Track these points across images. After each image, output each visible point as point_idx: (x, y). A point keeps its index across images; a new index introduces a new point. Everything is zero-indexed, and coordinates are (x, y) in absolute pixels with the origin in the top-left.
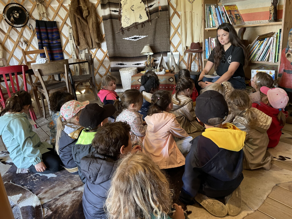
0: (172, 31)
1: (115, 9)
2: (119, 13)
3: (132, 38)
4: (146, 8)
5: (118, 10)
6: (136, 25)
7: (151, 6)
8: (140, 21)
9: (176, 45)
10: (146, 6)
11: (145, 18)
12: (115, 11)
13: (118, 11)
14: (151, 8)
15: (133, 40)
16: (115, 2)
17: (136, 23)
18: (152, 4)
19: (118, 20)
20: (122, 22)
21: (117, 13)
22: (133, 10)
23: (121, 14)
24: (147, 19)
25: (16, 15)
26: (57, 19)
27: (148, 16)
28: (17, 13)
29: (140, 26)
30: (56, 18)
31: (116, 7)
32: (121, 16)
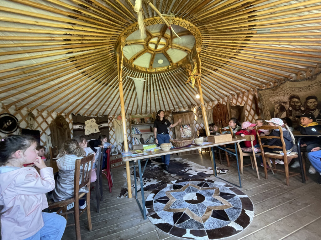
0: (110, 137)
1: (81, 126)
2: (83, 128)
5: (83, 126)
6: (93, 134)
7: (100, 126)
8: (95, 132)
9: (112, 143)
10: (99, 126)
11: (98, 131)
14: (100, 127)
16: (81, 123)
17: (93, 133)
18: (101, 125)
19: (82, 132)
20: (85, 132)
22: (92, 127)
23: (85, 128)
24: (99, 131)
27: (99, 130)
29: (95, 135)
30: (38, 128)
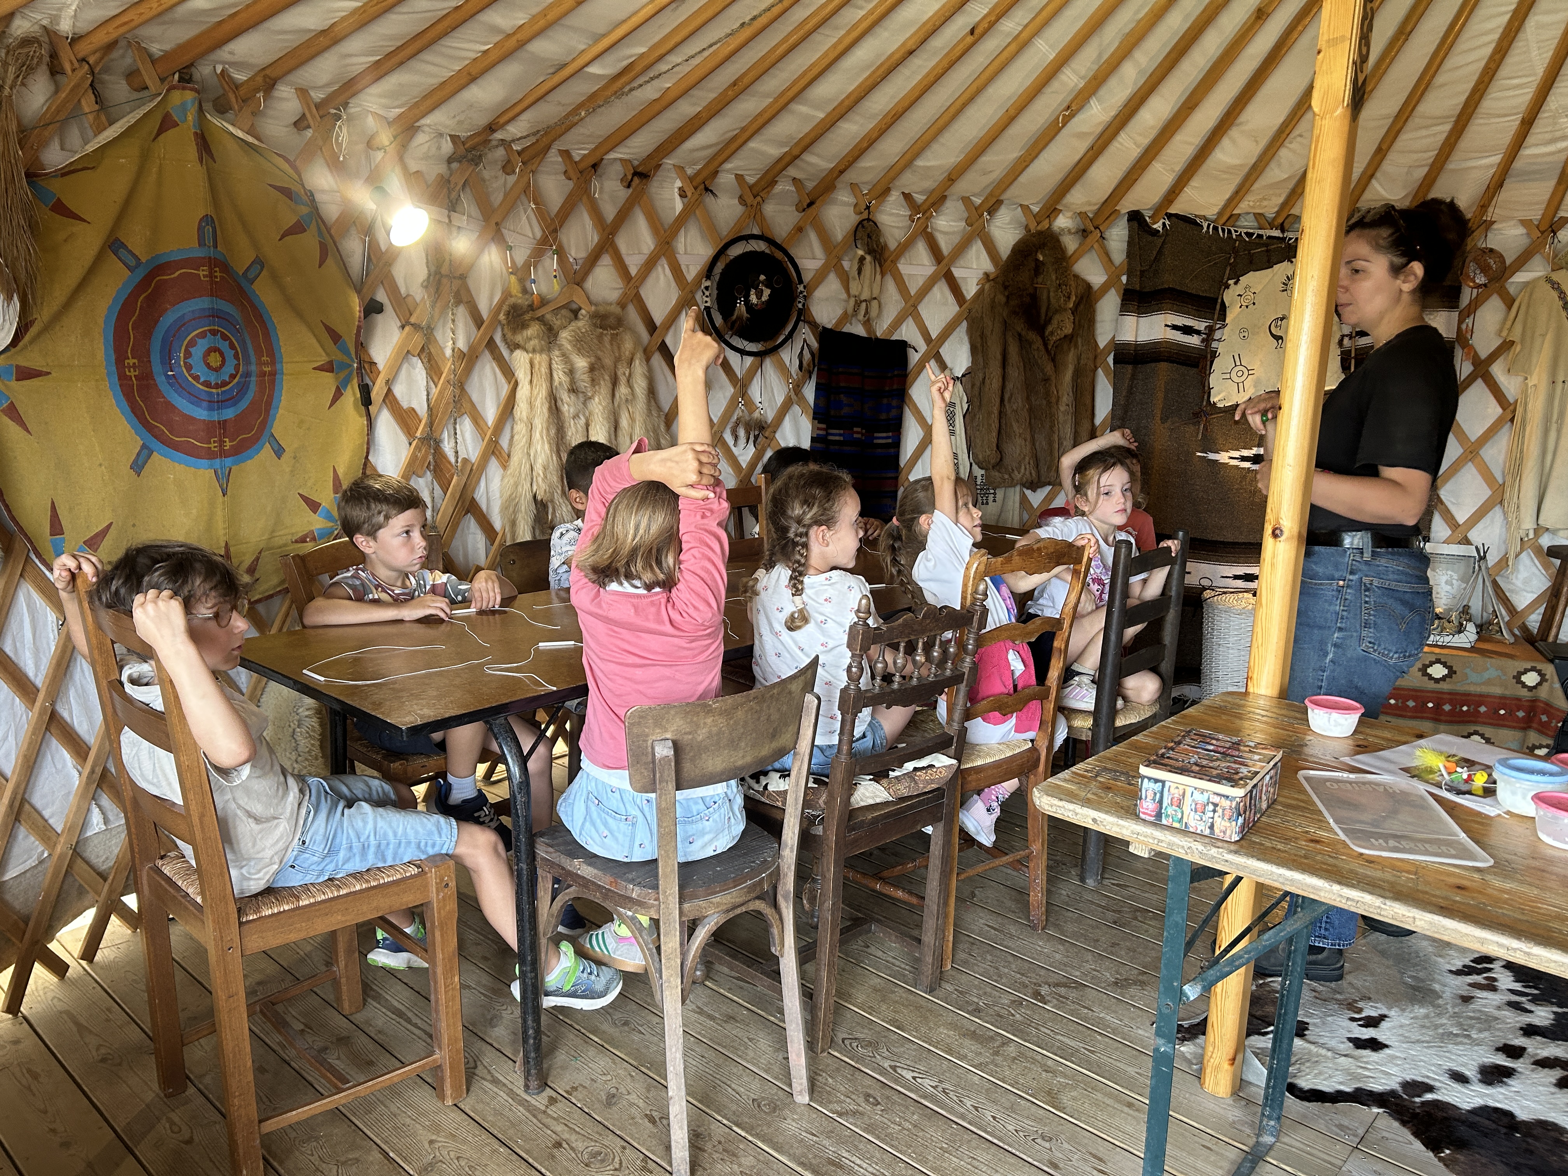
1: (1191, 322)
2: (1203, 341)
3: (1243, 459)
4: (1343, 336)
12: (1187, 330)
13: (1198, 332)
15: (1247, 465)
16: (1194, 292)
19: (1191, 371)
20: (1214, 380)
21: (1194, 341)
22: (1278, 338)
23: (1214, 344)
25: (759, 297)
26: (908, 332)
28: (767, 287)
30: (904, 327)
31: (1198, 314)
32: (1214, 355)
